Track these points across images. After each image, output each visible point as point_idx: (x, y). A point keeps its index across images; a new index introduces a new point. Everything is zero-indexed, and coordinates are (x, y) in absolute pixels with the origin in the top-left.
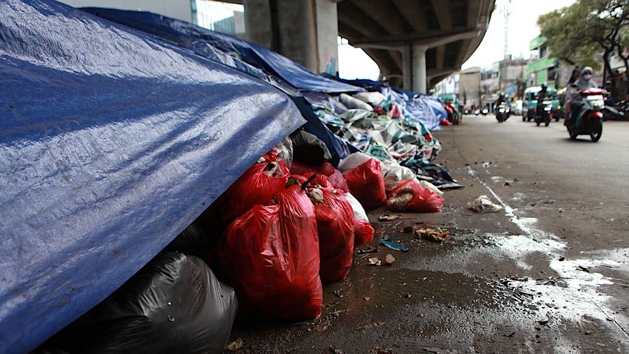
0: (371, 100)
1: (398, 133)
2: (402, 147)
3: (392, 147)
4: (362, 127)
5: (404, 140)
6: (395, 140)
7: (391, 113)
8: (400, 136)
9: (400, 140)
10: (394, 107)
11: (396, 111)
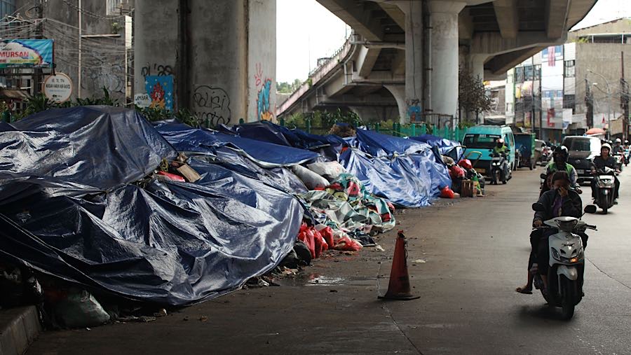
0: (328, 172)
1: (350, 213)
2: (353, 224)
3: (344, 224)
4: (321, 207)
5: (354, 218)
6: (346, 219)
7: (348, 191)
8: (351, 216)
9: (351, 219)
10: (352, 184)
11: (355, 188)
